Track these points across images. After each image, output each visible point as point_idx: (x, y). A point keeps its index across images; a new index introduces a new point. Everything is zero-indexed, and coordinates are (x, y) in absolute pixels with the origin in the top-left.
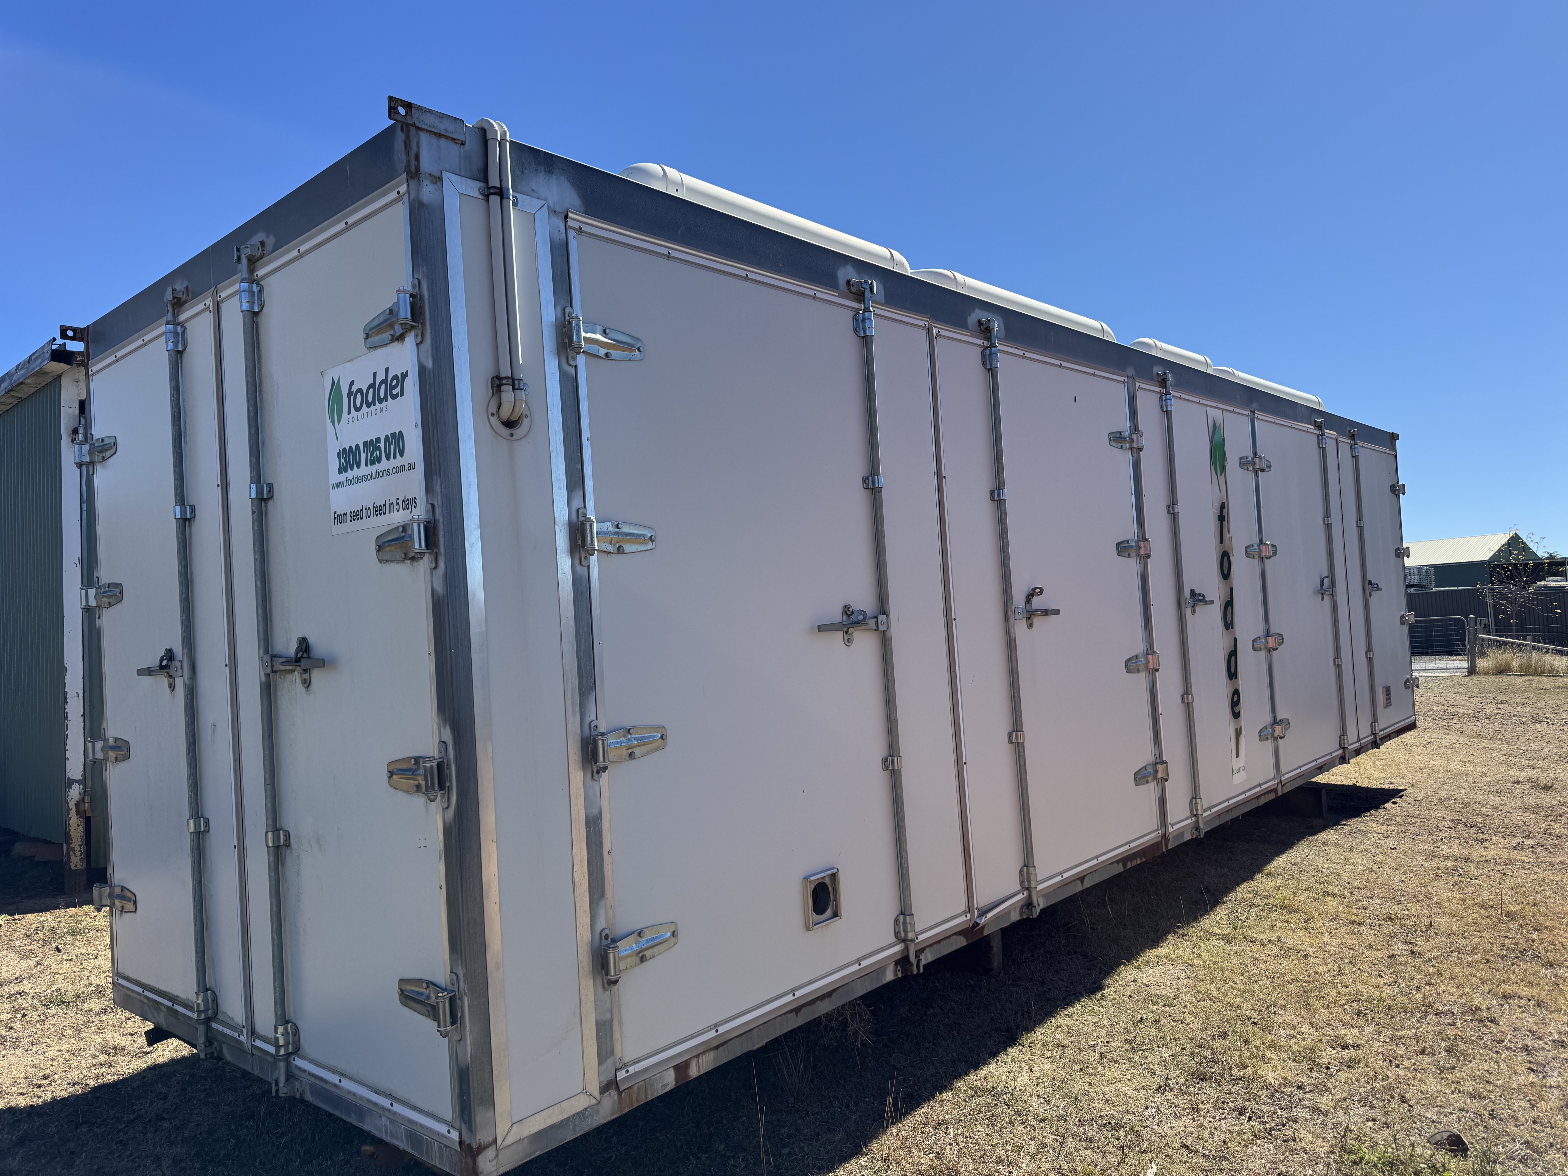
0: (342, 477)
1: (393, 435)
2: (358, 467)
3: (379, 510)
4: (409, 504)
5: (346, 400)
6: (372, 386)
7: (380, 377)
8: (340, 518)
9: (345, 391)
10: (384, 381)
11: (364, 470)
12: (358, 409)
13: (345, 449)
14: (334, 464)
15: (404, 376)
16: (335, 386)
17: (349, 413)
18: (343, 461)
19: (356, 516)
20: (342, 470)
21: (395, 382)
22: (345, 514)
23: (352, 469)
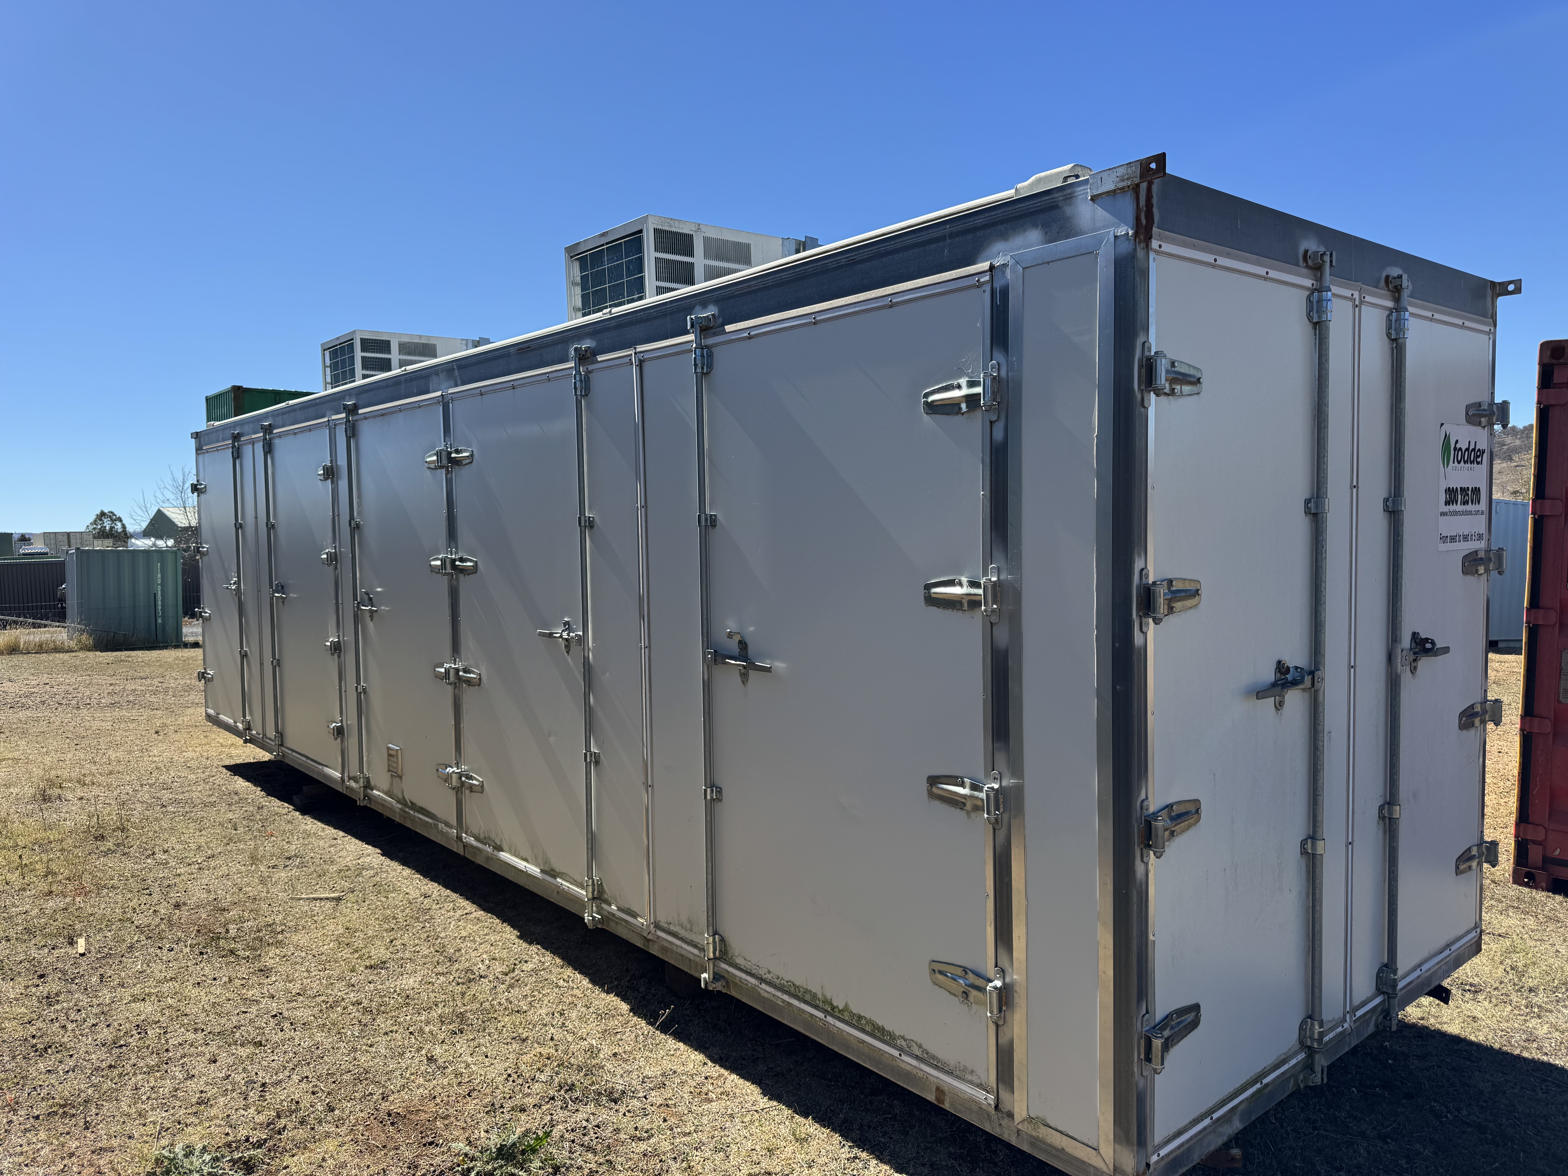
0: (1446, 509)
1: (1476, 488)
2: (1456, 504)
3: (1466, 538)
4: (1480, 537)
5: (1452, 452)
6: (1467, 449)
7: (1472, 447)
8: (1444, 539)
9: (1452, 446)
10: (1474, 450)
11: (1458, 507)
12: (1459, 462)
13: (1449, 488)
14: (1443, 497)
15: (1484, 452)
16: (1447, 437)
17: (1454, 463)
18: (1448, 496)
19: (1453, 539)
20: (1447, 503)
21: (1479, 453)
22: (1447, 537)
23: (1453, 504)
